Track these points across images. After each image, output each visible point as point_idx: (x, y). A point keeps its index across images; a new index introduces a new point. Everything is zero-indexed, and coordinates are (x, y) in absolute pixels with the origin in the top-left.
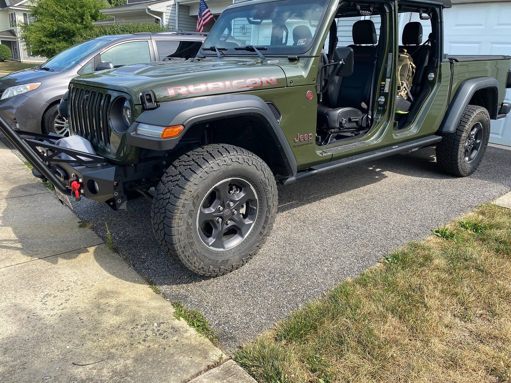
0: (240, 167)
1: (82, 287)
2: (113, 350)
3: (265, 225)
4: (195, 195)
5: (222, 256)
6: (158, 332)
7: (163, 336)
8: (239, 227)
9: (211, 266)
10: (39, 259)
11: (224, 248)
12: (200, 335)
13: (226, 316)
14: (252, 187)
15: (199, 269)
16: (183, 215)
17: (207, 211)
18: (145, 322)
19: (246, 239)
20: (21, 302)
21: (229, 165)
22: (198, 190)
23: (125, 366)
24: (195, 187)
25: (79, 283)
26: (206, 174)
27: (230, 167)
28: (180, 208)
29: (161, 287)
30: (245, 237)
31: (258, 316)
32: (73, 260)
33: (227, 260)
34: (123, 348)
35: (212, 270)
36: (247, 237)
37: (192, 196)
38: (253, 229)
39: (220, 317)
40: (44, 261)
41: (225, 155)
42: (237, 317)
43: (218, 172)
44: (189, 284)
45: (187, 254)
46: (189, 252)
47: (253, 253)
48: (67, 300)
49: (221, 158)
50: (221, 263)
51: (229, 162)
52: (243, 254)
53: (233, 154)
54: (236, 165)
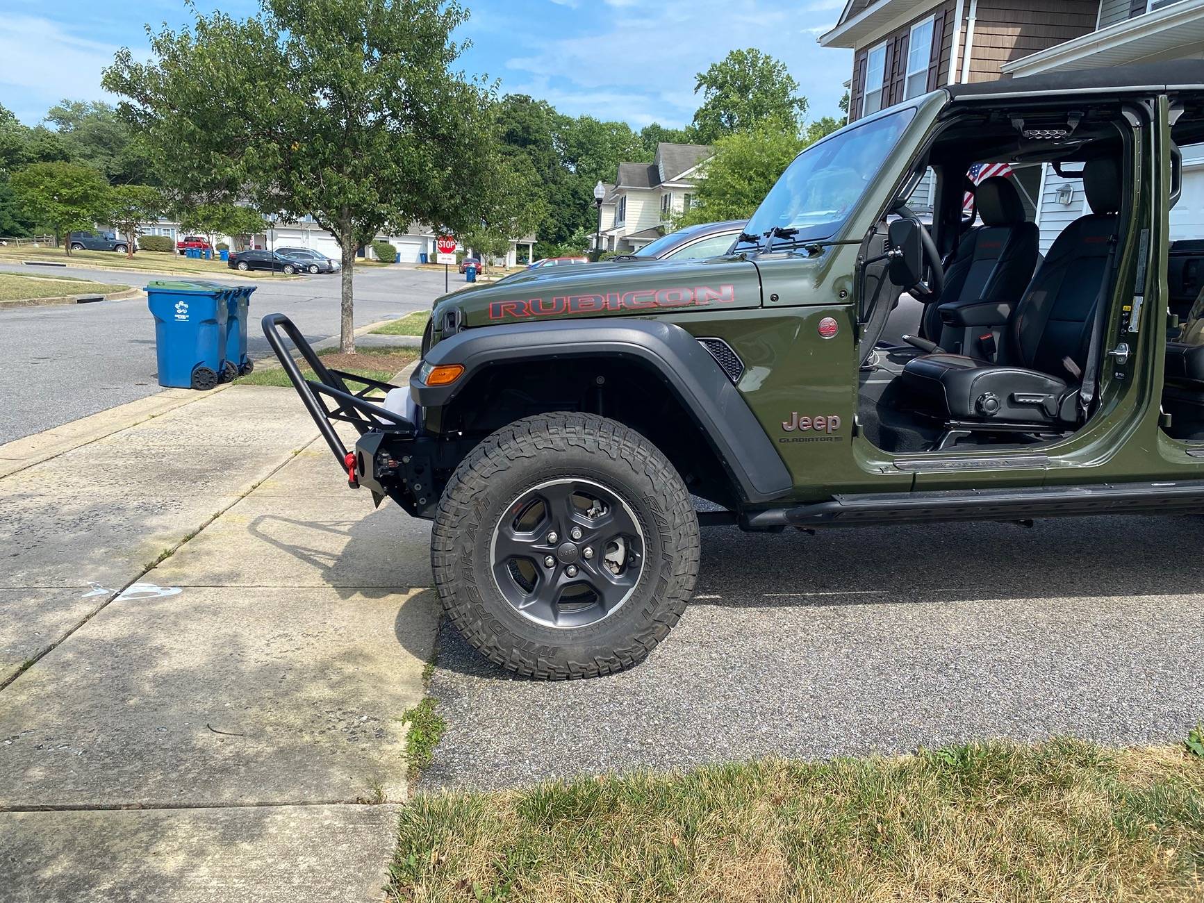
0: (587, 459)
2: (270, 729)
3: (657, 598)
4: (481, 496)
5: (545, 637)
6: (354, 728)
7: (354, 736)
8: (599, 587)
9: (514, 651)
10: (334, 587)
11: (555, 624)
12: (405, 754)
13: (476, 743)
14: (625, 505)
15: (489, 648)
16: (455, 530)
17: (519, 537)
19: (610, 618)
20: (246, 634)
21: (561, 451)
22: (488, 490)
23: (259, 752)
24: (483, 483)
25: (341, 631)
26: (506, 461)
27: (563, 456)
28: (451, 515)
29: (438, 670)
30: (611, 612)
31: (527, 761)
33: (555, 650)
34: (285, 731)
35: (518, 659)
36: (615, 614)
37: (473, 498)
38: (630, 600)
39: (467, 741)
40: (335, 591)
41: (554, 430)
42: (493, 750)
43: (533, 460)
44: (485, 679)
45: (462, 609)
46: (466, 606)
47: (627, 655)
48: (298, 649)
49: (543, 435)
50: (539, 649)
51: (561, 444)
52: (597, 647)
53: (573, 430)
54: (575, 453)
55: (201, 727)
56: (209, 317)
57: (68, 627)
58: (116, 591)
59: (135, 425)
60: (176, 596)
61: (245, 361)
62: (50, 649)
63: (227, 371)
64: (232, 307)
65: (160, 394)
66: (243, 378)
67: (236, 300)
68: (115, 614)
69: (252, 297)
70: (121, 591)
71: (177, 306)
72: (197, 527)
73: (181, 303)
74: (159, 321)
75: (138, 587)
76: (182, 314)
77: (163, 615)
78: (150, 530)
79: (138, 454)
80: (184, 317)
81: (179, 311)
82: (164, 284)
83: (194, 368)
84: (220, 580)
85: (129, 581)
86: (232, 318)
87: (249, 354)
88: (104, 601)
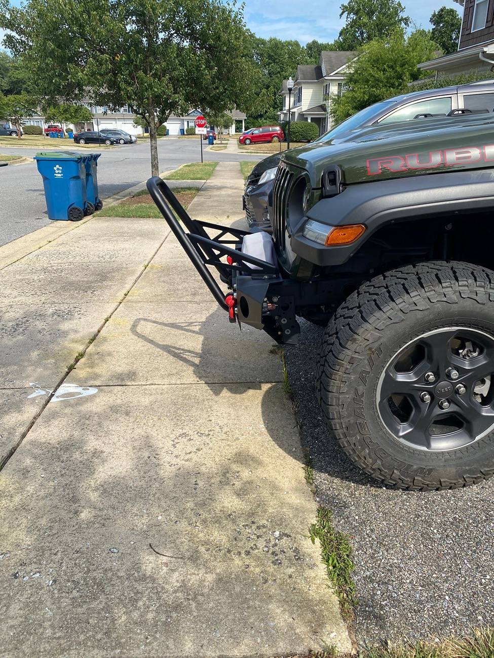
0: (478, 310)
1: (224, 437)
2: (202, 549)
4: (375, 346)
5: (421, 460)
6: (273, 547)
7: (276, 558)
8: (468, 418)
9: (395, 471)
10: (206, 383)
11: (428, 447)
12: (330, 583)
13: (389, 570)
15: (374, 470)
16: (349, 376)
17: (401, 378)
18: (265, 522)
19: (478, 442)
20: (155, 435)
21: (453, 303)
22: (381, 340)
23: (202, 581)
24: (377, 334)
25: (225, 429)
26: (400, 314)
27: (455, 308)
28: (345, 363)
29: (318, 475)
30: (478, 438)
31: (447, 598)
32: (238, 396)
33: (430, 471)
34: (216, 552)
35: (398, 477)
36: (482, 440)
37: (368, 347)
39: (379, 566)
40: (208, 388)
41: (447, 284)
42: (408, 581)
43: (426, 313)
44: (361, 486)
45: (353, 440)
46: (356, 438)
47: (491, 472)
48: (198, 450)
49: (437, 289)
51: (455, 297)
53: (465, 283)
54: (468, 305)
55: (145, 547)
56: (74, 175)
57: (22, 429)
58: (51, 392)
59: (39, 248)
60: (94, 396)
61: (98, 202)
62: (11, 453)
63: (88, 208)
64: (88, 167)
65: (52, 225)
66: (98, 212)
67: (90, 163)
68: (54, 415)
69: (99, 160)
70: (54, 392)
71: (55, 168)
72: (95, 330)
73: (57, 166)
74: (45, 179)
75: (67, 388)
76: (59, 173)
77: (88, 417)
78: (65, 334)
80: (60, 175)
81: (57, 172)
82: (45, 154)
83: (68, 208)
84: (123, 380)
85: (58, 381)
86: (88, 175)
87: (100, 197)
88: (43, 402)
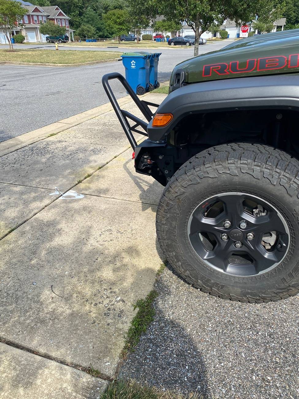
0: (254, 183)
1: (130, 236)
2: (75, 295)
3: (293, 274)
4: (182, 197)
6: (111, 305)
7: (108, 312)
8: (255, 257)
9: (199, 281)
10: (142, 202)
11: (225, 270)
12: (126, 335)
13: (164, 339)
14: (279, 214)
16: (166, 214)
17: (205, 221)
18: (117, 290)
19: (260, 276)
20: (95, 227)
21: (235, 176)
22: (186, 194)
23: (63, 312)
24: (183, 190)
25: (134, 232)
26: (198, 179)
27: (236, 179)
28: (164, 205)
29: (166, 271)
30: (261, 273)
31: (187, 367)
34: (81, 299)
35: (201, 285)
36: (263, 275)
37: (177, 198)
38: (275, 269)
39: (161, 335)
40: (141, 206)
41: (232, 161)
42: (171, 349)
43: (215, 180)
44: (186, 284)
46: (173, 254)
47: (268, 299)
48: (111, 240)
49: (224, 164)
50: (213, 284)
51: (236, 172)
52: (249, 291)
53: (245, 162)
54: (247, 178)
55: (49, 286)
56: (142, 67)
57: (36, 211)
58: (62, 193)
60: (80, 199)
61: (156, 83)
62: (25, 222)
63: (149, 87)
64: (152, 62)
65: (126, 97)
66: (156, 90)
67: (153, 59)
68: (54, 207)
69: (160, 57)
70: (64, 194)
71: (132, 63)
72: (106, 162)
73: (133, 61)
74: (126, 69)
75: (72, 193)
76: (133, 65)
77: (69, 210)
78: (90, 162)
79: (104, 124)
80: (134, 67)
81: (132, 65)
82: (127, 54)
83: (137, 87)
84: (100, 193)
85: (69, 188)
86: (151, 66)
87: (158, 81)
88: (55, 198)
